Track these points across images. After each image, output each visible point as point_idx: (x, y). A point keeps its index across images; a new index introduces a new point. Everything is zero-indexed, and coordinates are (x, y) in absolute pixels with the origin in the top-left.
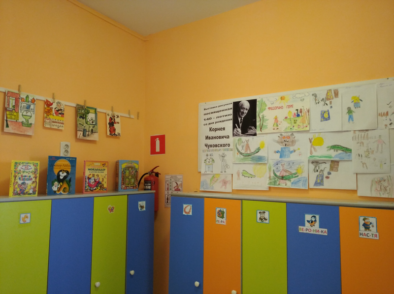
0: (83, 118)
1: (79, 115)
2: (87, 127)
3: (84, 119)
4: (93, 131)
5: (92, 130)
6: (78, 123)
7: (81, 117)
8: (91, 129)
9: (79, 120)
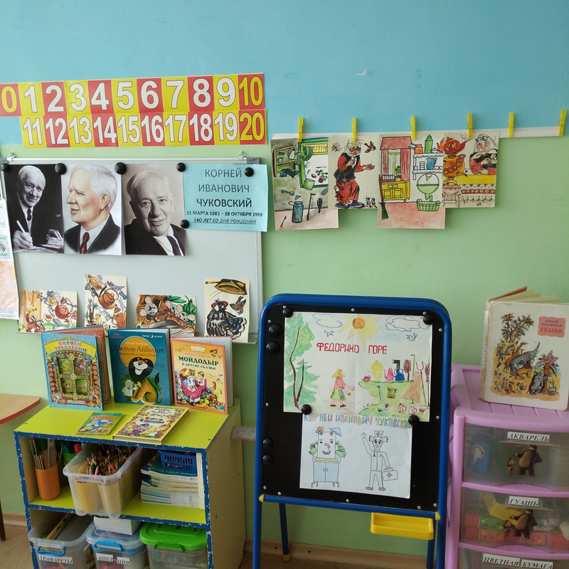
0: (293, 175)
1: (278, 169)
2: (304, 196)
3: (297, 177)
4: (323, 205)
5: (320, 202)
6: (277, 190)
7: (287, 172)
8: (315, 199)
9: (279, 184)
